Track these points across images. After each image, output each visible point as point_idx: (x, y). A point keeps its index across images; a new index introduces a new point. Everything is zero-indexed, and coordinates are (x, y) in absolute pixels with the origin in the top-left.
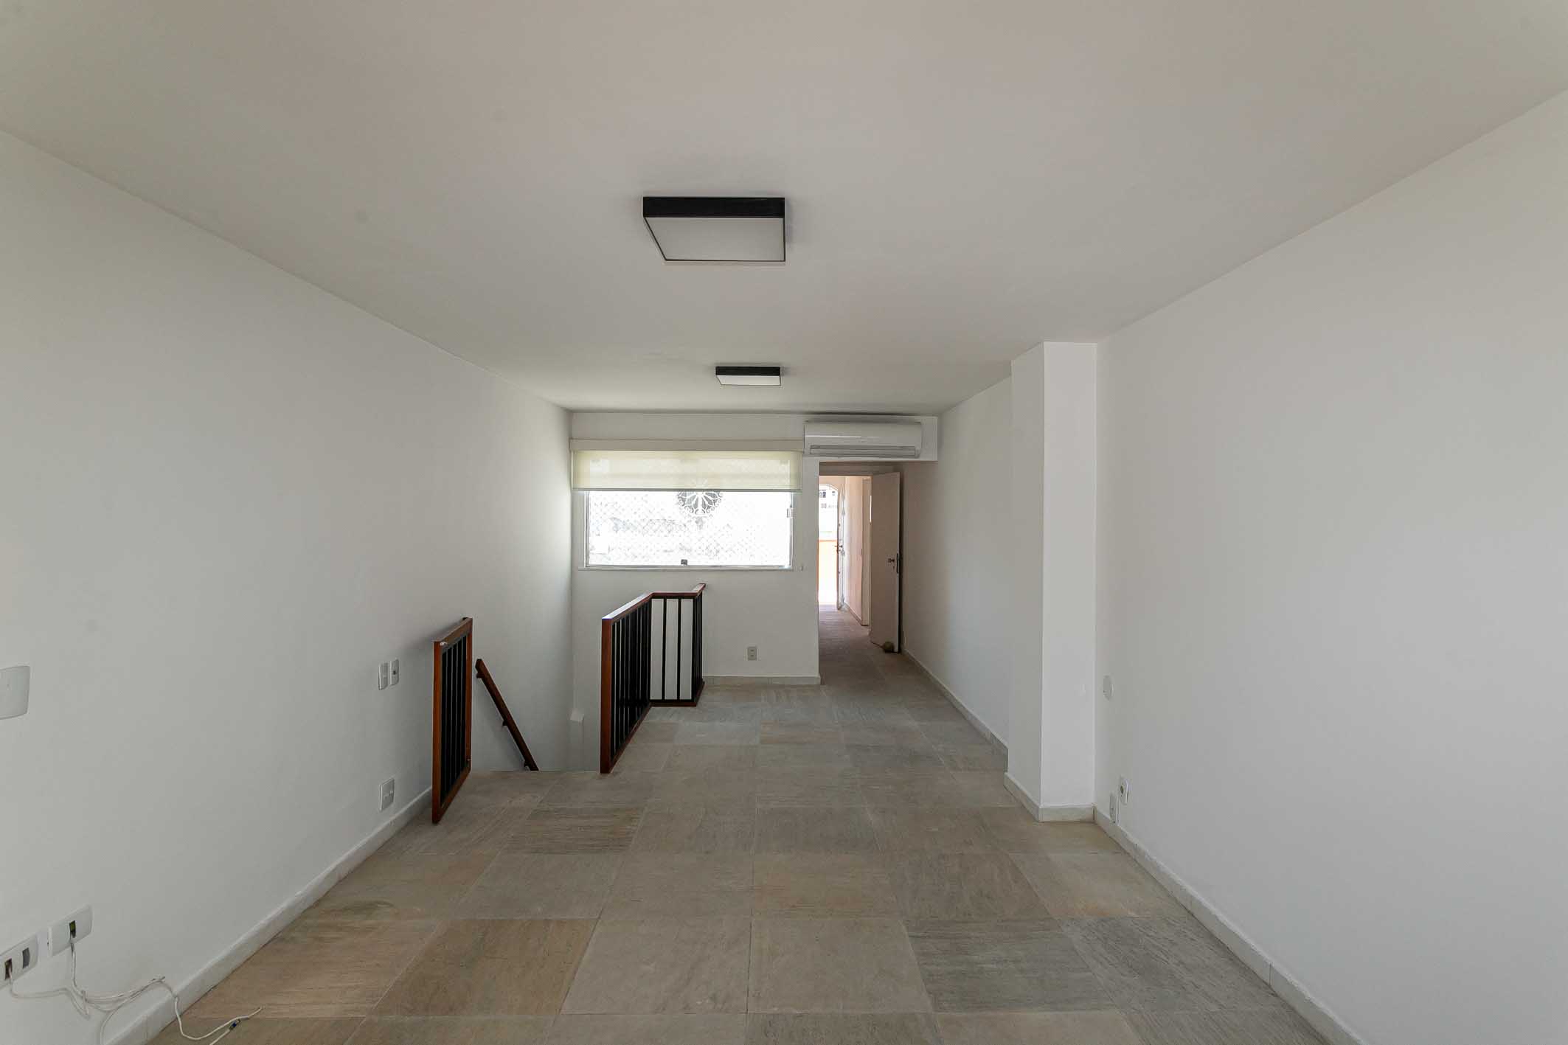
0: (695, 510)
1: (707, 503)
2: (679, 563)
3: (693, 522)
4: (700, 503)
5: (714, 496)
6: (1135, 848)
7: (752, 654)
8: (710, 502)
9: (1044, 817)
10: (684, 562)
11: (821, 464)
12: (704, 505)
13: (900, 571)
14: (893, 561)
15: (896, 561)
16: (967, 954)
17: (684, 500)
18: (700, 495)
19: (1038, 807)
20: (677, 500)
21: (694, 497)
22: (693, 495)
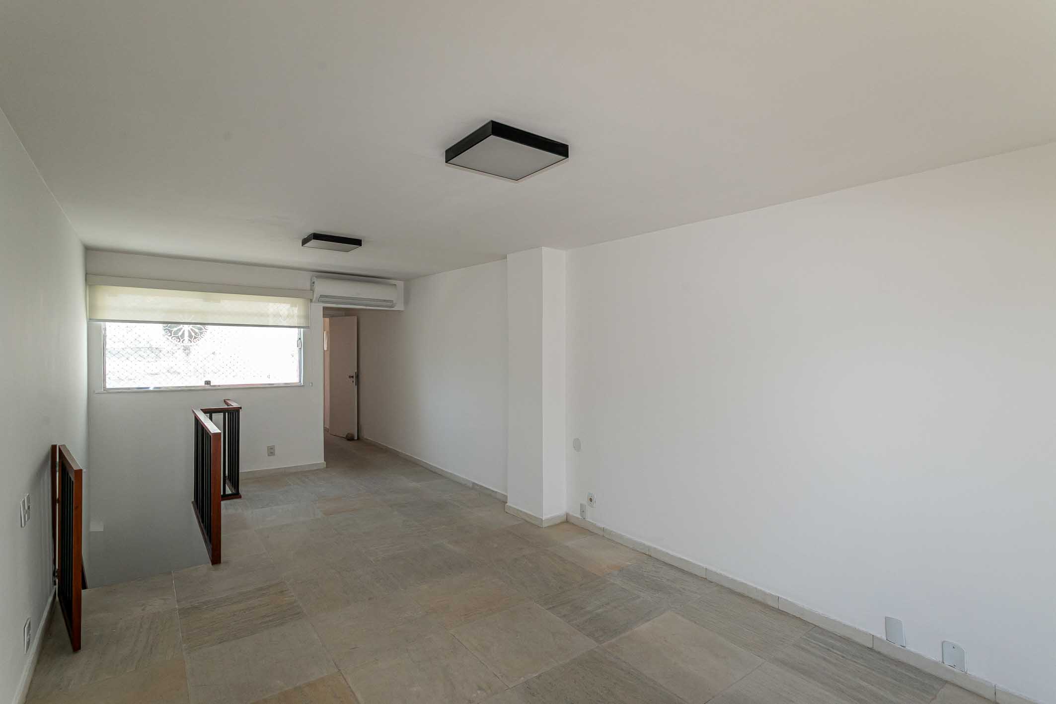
0: (181, 340)
1: (193, 334)
2: (203, 384)
3: (181, 351)
4: (186, 334)
5: (200, 329)
6: (603, 530)
7: (271, 451)
8: (196, 333)
9: (545, 525)
10: (208, 383)
11: (325, 308)
12: (190, 336)
13: (358, 383)
14: (353, 377)
15: (354, 377)
16: (582, 608)
17: (170, 332)
18: (186, 328)
19: (542, 519)
20: (163, 332)
21: (180, 330)
22: (180, 327)
